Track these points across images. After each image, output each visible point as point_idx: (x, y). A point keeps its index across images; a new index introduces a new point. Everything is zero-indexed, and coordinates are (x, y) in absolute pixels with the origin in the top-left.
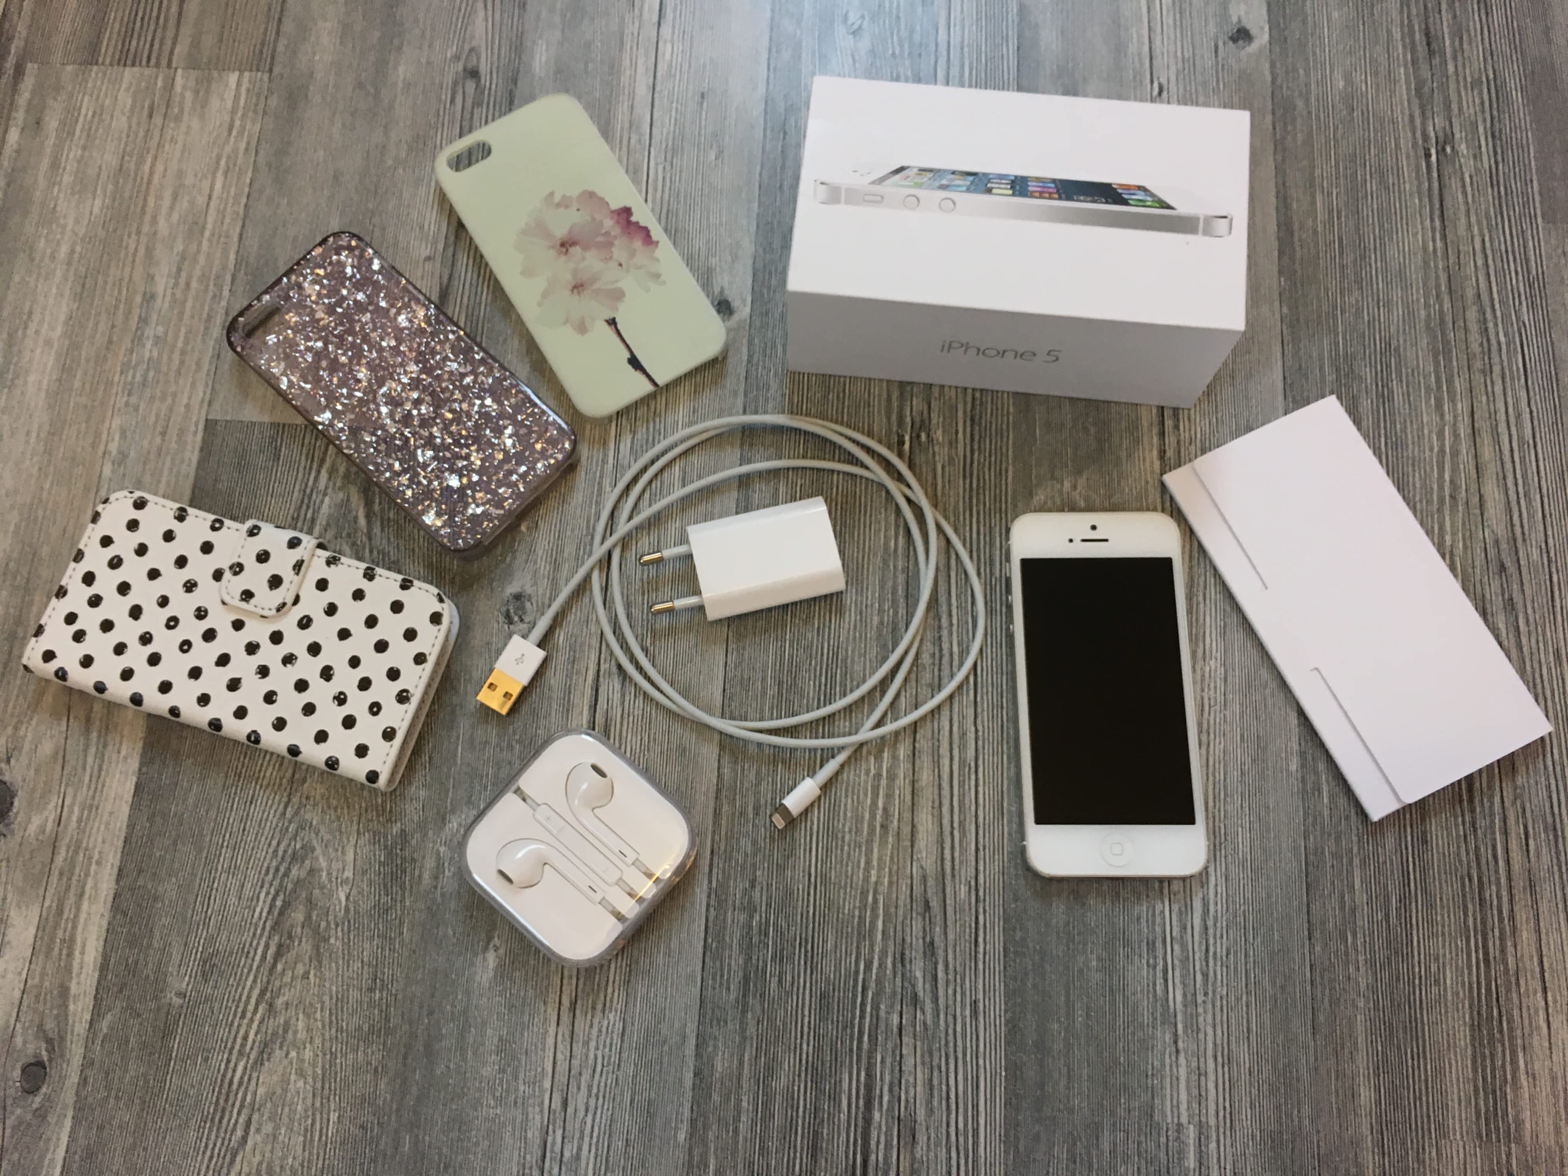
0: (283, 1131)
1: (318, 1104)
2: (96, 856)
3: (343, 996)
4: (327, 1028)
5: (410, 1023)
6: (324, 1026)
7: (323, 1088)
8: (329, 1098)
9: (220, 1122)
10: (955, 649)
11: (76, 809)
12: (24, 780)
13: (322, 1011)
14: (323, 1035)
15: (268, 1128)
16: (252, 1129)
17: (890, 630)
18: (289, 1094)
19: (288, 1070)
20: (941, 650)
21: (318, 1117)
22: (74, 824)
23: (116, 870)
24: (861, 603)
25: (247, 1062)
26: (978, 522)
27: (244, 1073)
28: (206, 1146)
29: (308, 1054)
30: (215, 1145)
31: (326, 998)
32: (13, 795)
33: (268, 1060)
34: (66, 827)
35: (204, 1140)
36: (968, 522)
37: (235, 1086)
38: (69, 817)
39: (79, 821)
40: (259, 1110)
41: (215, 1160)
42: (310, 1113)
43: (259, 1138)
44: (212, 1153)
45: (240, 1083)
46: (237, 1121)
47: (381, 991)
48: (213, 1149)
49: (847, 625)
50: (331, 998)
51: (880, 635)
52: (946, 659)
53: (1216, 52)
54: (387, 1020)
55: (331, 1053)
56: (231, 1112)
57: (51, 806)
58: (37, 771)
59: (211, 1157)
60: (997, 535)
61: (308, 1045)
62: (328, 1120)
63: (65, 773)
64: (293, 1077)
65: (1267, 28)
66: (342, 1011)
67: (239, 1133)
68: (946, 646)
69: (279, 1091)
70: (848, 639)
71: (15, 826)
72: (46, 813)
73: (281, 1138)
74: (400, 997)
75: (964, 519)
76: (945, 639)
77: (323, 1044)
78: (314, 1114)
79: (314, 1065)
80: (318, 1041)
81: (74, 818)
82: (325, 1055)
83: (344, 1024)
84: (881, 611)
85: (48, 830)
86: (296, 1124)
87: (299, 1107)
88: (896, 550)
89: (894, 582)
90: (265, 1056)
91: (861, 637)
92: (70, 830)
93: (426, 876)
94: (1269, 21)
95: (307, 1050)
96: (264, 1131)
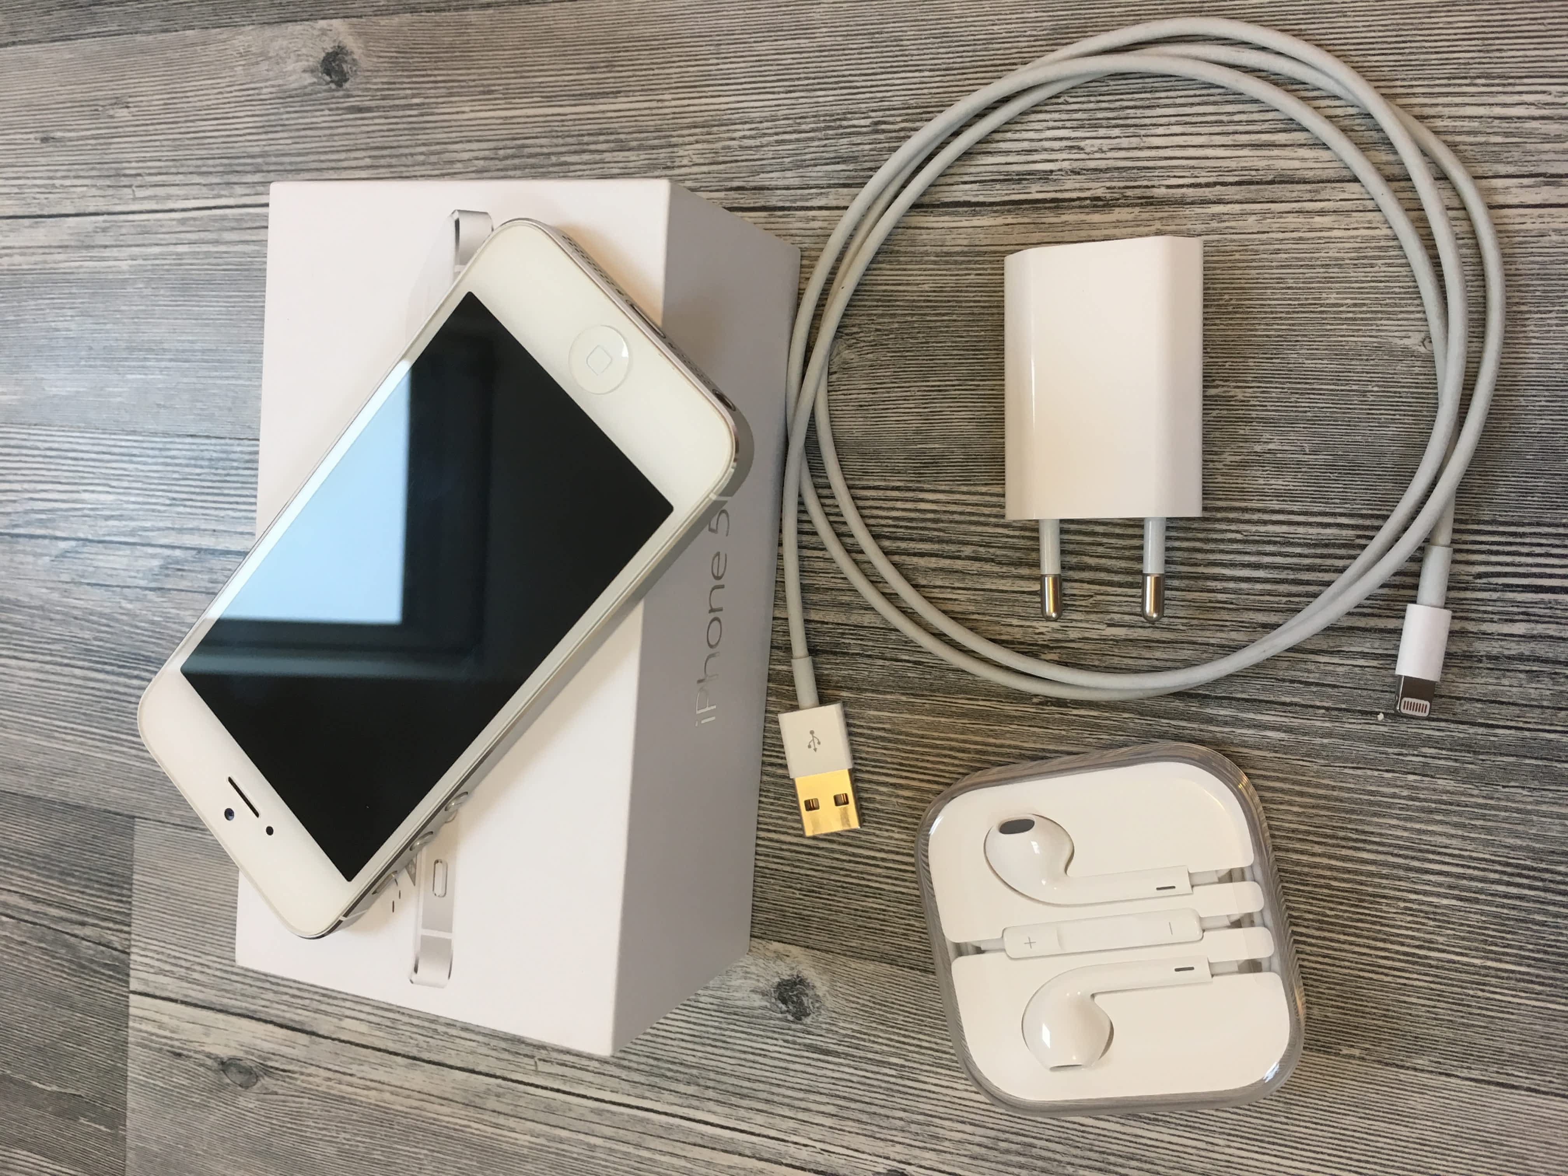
10: (1520, 628)
17: (1469, 757)
20: (1521, 658)
24: (1408, 808)
26: (1233, 565)
36: (1231, 585)
49: (1454, 842)
51: (1480, 779)
52: (1542, 649)
53: (360, 110)
60: (1262, 529)
65: (322, 23)
68: (1514, 648)
70: (1487, 843)
75: (1224, 591)
76: (1495, 648)
84: (1424, 771)
88: (1289, 730)
89: (1360, 739)
91: (1483, 817)
94: (312, 18)
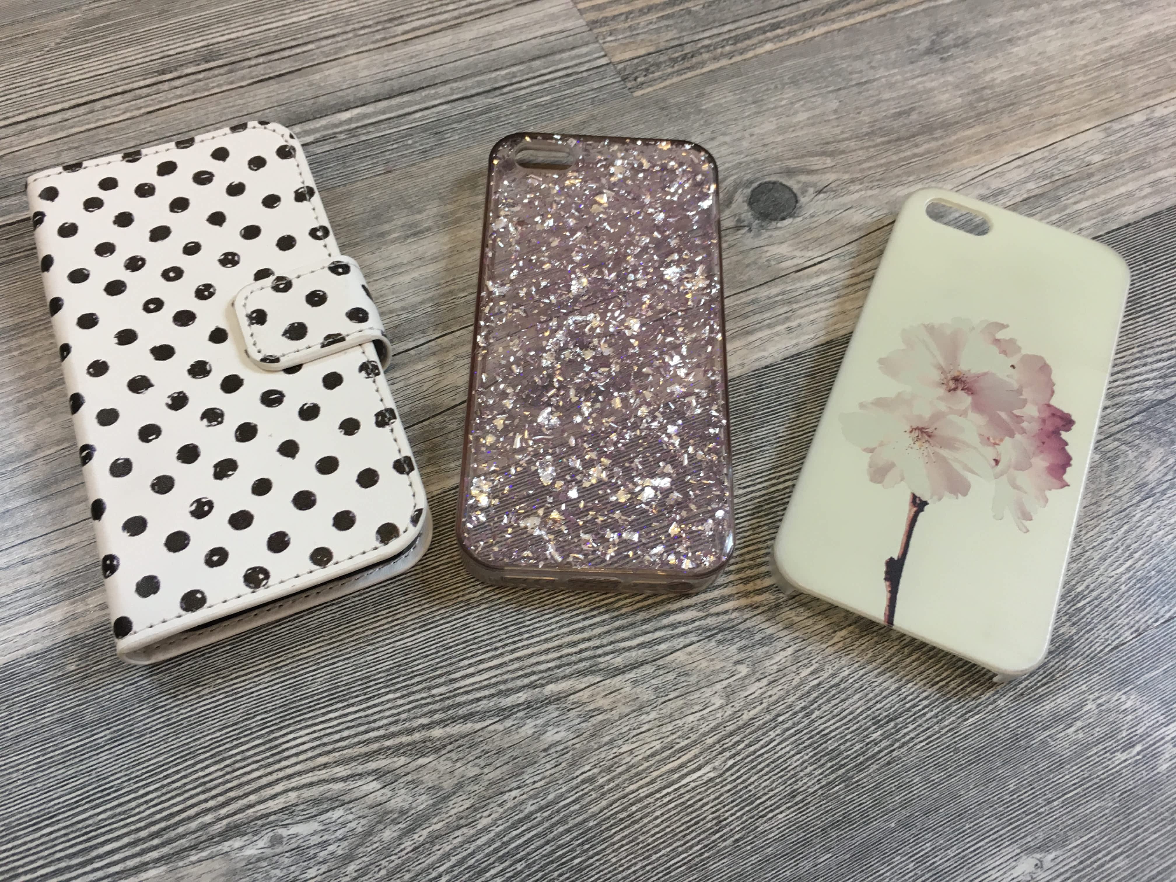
0: (653, 715)
1: (710, 741)
2: (793, 324)
3: (846, 689)
4: (799, 694)
5: (877, 803)
6: (797, 688)
7: (731, 734)
8: (724, 750)
9: (618, 629)
11: (822, 278)
12: (812, 216)
13: (812, 673)
14: (788, 693)
15: (646, 694)
16: (631, 675)
18: (697, 695)
19: (723, 676)
21: (695, 751)
22: (808, 284)
23: (794, 351)
25: (700, 619)
27: (686, 623)
28: (582, 630)
29: (755, 688)
30: (589, 639)
31: (829, 670)
32: (792, 215)
33: (719, 642)
34: (799, 279)
35: (587, 623)
37: (665, 621)
38: (809, 277)
39: (816, 287)
40: (658, 668)
41: (574, 650)
42: (694, 737)
43: (628, 689)
44: (579, 642)
45: (673, 626)
46: (630, 649)
47: (886, 736)
48: (584, 640)
50: (833, 675)
54: (860, 767)
55: (774, 719)
56: (636, 636)
57: (810, 254)
58: (829, 222)
59: (575, 644)
61: (765, 682)
62: (699, 769)
63: (847, 248)
64: (719, 687)
66: (828, 701)
67: (619, 661)
69: (693, 679)
71: (766, 234)
72: (798, 253)
73: (645, 718)
74: (895, 768)
77: (777, 702)
78: (695, 743)
79: (749, 705)
80: (776, 691)
81: (815, 281)
82: (768, 710)
83: (817, 713)
85: (784, 265)
86: (670, 727)
87: (691, 718)
90: (719, 637)
92: (798, 285)
93: (1048, 706)
95: (758, 684)
96: (638, 690)
